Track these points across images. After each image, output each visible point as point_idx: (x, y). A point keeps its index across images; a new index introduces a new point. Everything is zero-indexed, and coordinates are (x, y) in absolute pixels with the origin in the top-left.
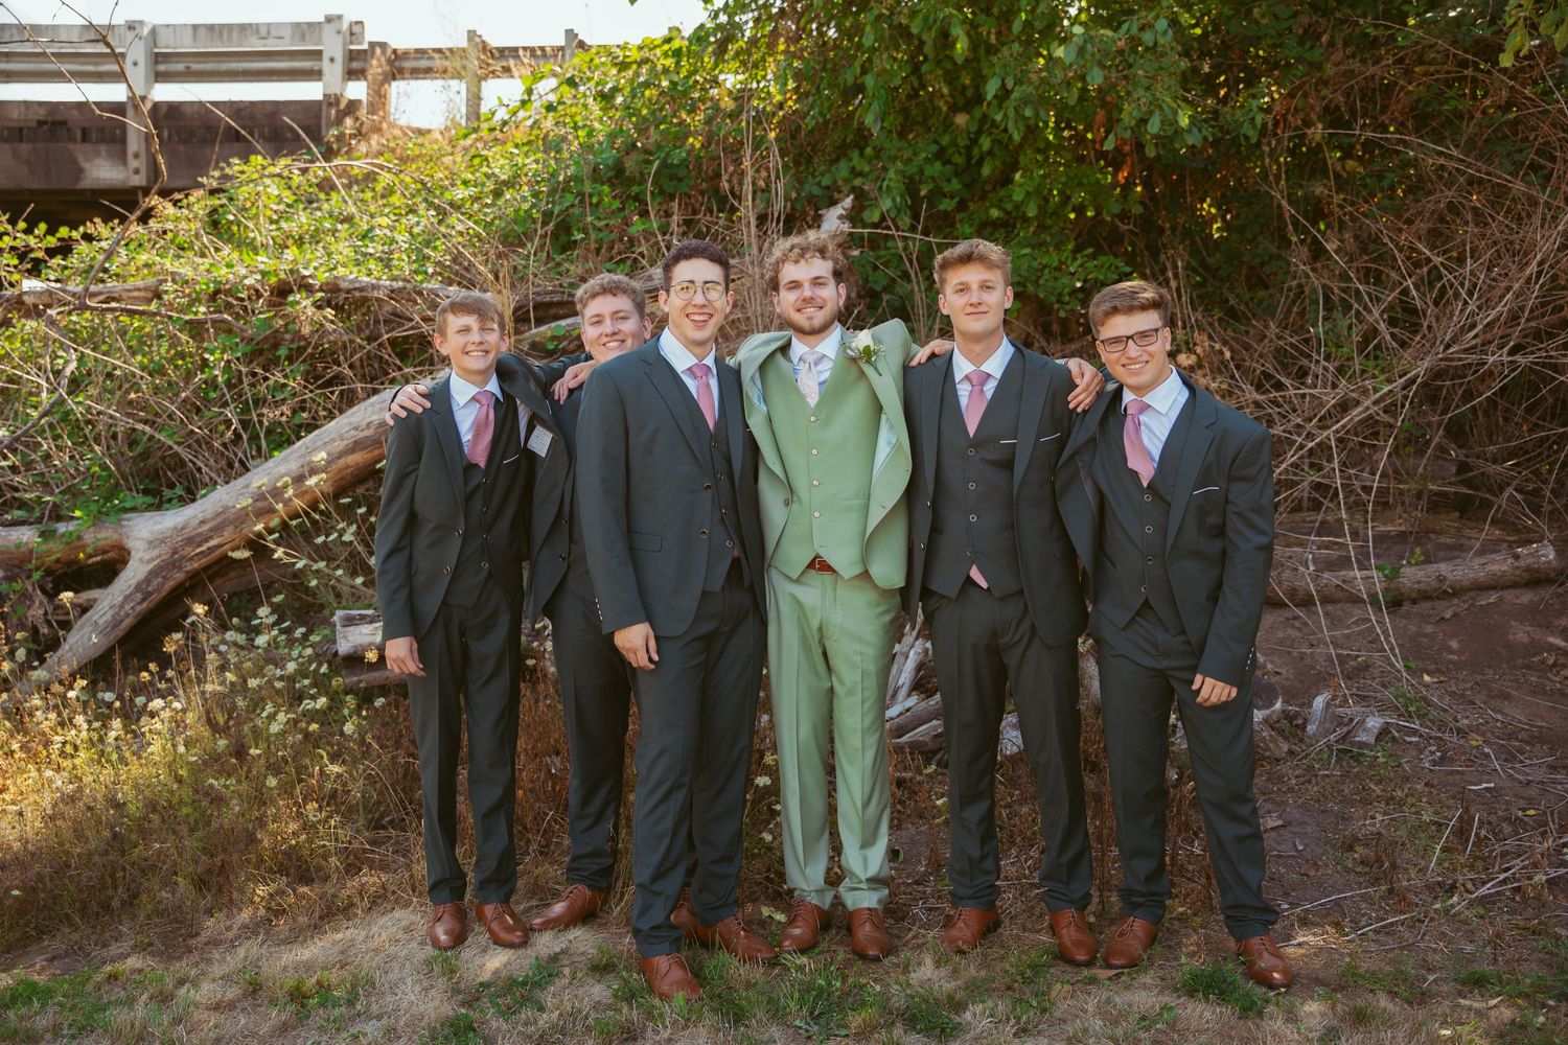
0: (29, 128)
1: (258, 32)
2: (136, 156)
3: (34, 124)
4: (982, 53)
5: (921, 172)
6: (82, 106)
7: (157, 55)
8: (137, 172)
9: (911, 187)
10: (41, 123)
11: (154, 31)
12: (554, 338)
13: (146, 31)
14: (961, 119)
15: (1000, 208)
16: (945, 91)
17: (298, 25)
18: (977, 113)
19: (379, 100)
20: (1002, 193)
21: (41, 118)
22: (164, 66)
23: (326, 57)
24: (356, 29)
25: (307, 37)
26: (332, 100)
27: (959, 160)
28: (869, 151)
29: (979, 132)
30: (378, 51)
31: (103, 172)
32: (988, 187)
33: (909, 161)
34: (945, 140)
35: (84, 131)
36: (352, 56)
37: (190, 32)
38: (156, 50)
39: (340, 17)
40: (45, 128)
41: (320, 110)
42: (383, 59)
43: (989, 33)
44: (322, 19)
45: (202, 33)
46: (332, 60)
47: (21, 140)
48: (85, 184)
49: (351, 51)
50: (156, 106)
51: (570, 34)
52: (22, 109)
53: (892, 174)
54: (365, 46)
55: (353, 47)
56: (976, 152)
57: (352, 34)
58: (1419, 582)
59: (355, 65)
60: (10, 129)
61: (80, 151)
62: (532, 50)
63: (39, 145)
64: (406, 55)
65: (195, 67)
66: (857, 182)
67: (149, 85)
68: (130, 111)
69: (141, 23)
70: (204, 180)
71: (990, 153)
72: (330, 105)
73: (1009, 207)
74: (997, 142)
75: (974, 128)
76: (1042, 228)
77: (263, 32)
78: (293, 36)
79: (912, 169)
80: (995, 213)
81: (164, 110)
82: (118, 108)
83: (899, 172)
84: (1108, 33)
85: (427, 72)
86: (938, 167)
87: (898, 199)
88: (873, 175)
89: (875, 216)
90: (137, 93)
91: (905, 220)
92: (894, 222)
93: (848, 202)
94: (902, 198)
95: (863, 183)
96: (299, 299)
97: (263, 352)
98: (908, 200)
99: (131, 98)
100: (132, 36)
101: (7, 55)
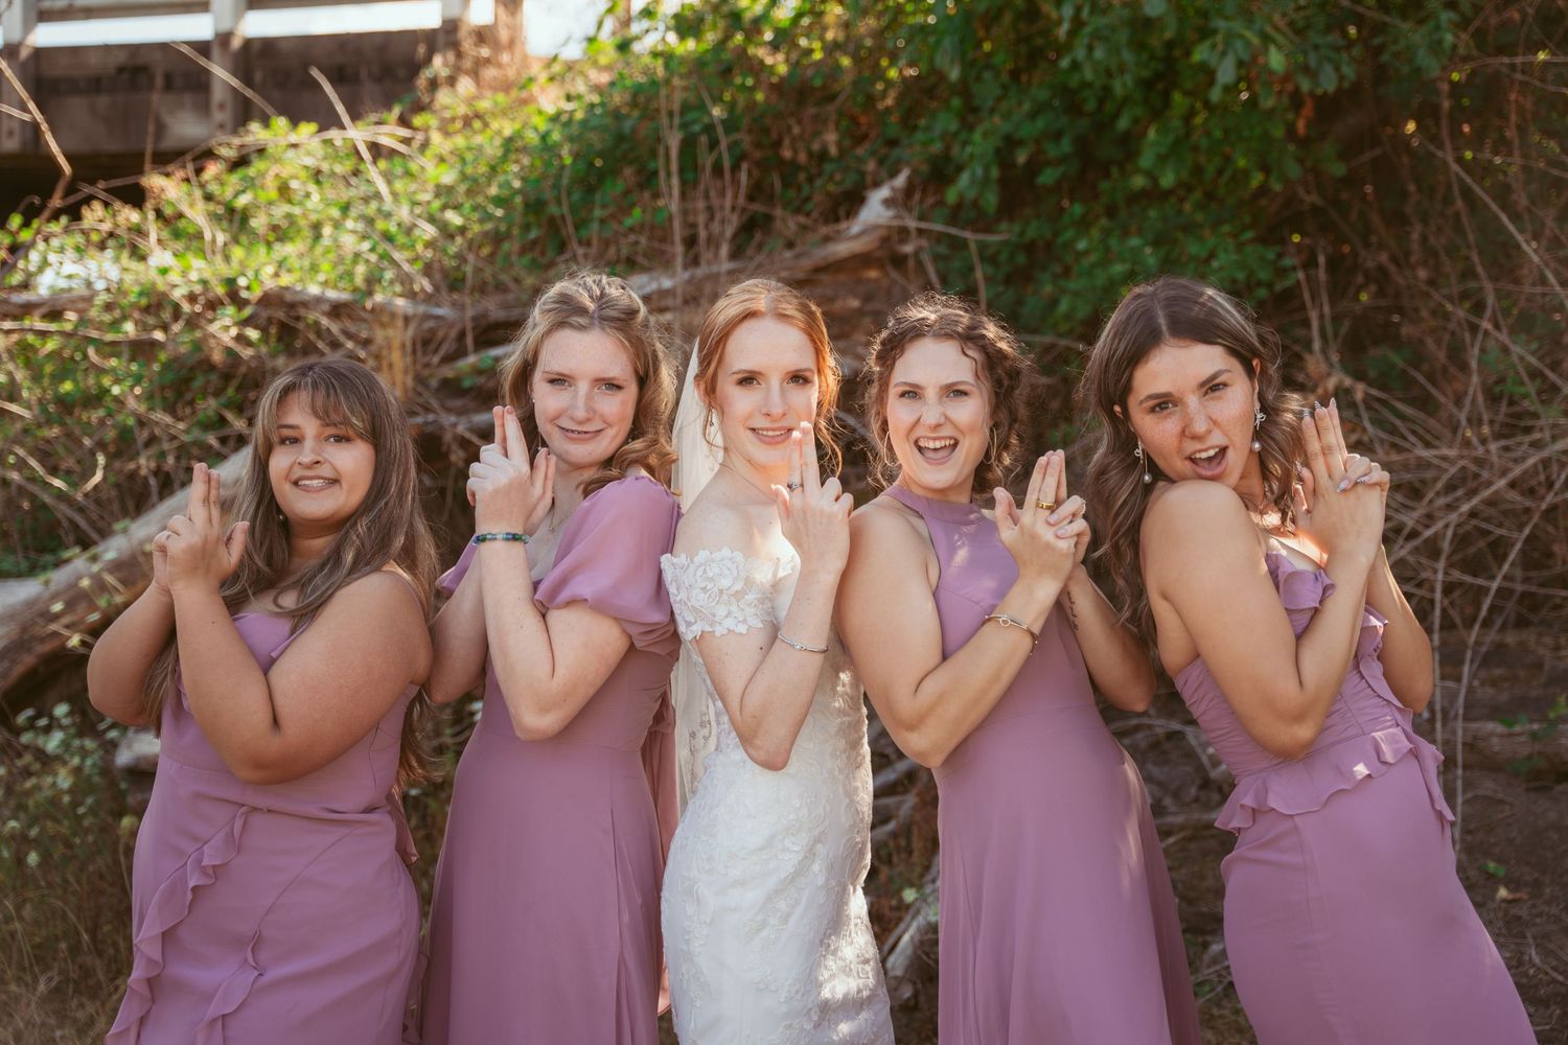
0: (108, 77)
3: (113, 72)
6: (164, 47)
8: (222, 126)
12: (478, 371)
21: (121, 63)
26: (450, 28)
35: (166, 77)
40: (125, 76)
47: (99, 92)
50: (248, 43)
52: (101, 54)
60: (87, 79)
61: (164, 102)
67: (239, 15)
68: (216, 52)
72: (448, 33)
79: (1010, 127)
81: (256, 47)
82: (203, 48)
86: (1040, 123)
87: (979, 171)
88: (963, 135)
89: (951, 196)
90: (225, 26)
91: (991, 200)
92: (975, 204)
93: (901, 180)
94: (987, 169)
95: (948, 148)
96: (228, 314)
97: (188, 380)
98: (995, 173)
99: (217, 35)
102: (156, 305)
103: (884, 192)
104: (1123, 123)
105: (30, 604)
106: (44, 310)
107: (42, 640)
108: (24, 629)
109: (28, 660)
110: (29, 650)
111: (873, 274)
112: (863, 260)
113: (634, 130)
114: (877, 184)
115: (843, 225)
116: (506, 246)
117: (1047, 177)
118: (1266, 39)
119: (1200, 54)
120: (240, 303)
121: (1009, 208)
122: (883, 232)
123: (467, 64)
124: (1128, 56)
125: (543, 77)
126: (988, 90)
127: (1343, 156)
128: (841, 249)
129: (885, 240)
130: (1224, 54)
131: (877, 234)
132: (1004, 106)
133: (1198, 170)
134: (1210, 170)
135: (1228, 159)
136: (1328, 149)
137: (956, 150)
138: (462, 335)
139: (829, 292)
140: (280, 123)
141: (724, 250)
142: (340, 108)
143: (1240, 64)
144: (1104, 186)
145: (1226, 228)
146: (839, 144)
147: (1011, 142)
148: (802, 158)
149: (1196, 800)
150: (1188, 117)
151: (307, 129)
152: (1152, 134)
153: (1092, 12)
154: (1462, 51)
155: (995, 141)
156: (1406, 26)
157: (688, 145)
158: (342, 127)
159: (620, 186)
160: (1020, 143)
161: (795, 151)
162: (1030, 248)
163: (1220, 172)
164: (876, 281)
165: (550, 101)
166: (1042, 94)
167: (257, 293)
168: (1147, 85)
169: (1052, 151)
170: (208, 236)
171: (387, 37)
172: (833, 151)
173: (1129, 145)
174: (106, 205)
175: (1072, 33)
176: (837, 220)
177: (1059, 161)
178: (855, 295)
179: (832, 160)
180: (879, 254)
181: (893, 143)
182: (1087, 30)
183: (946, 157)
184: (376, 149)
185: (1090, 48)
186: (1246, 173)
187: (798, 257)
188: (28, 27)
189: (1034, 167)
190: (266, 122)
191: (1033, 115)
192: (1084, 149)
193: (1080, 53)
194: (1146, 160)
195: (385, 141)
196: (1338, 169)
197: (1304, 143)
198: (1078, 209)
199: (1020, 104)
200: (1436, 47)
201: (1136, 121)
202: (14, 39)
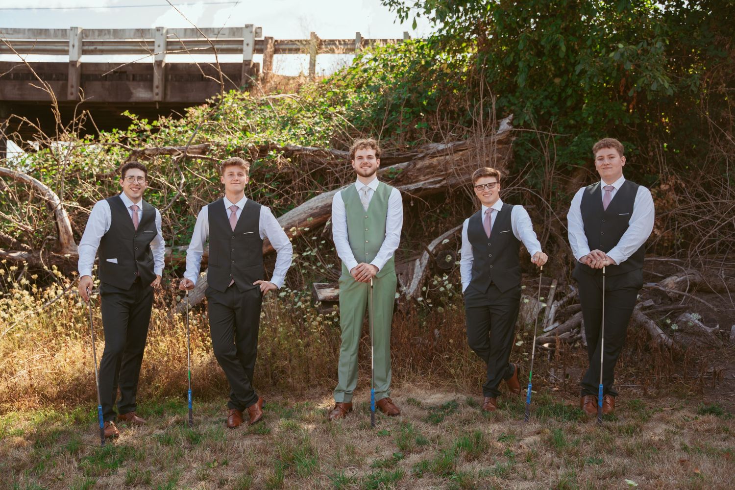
0: (111, 76)
1: (213, 32)
2: (157, 87)
3: (112, 73)
4: (570, 52)
5: (541, 103)
7: (168, 42)
8: (157, 94)
9: (537, 110)
10: (115, 72)
11: (167, 32)
13: (164, 31)
14: (557, 81)
15: (574, 120)
16: (553, 69)
17: (232, 29)
18: (565, 78)
19: (268, 63)
20: (576, 113)
21: (115, 70)
22: (171, 46)
23: (245, 43)
24: (258, 31)
25: (236, 34)
26: (247, 63)
27: (555, 98)
28: (518, 94)
29: (567, 85)
30: (270, 41)
31: (141, 94)
32: (568, 110)
33: (535, 99)
34: (550, 89)
35: (134, 75)
36: (256, 43)
37: (183, 31)
38: (169, 40)
39: (252, 25)
40: (117, 74)
41: (241, 67)
42: (272, 44)
43: (574, 44)
44: (244, 26)
45: (189, 32)
46: (248, 45)
47: (106, 80)
48: (133, 100)
49: (256, 41)
50: (167, 64)
51: (358, 34)
52: (108, 66)
53: (528, 104)
54: (263, 38)
55: (256, 39)
56: (563, 95)
57: (256, 33)
59: (257, 47)
60: (102, 76)
61: (131, 85)
62: (339, 41)
63: (114, 82)
64: (282, 42)
66: (513, 108)
67: (164, 54)
68: (155, 67)
69: (163, 28)
70: (208, 100)
71: (571, 96)
72: (246, 65)
73: (578, 119)
74: (574, 90)
75: (563, 84)
76: (593, 129)
77: (216, 32)
78: (230, 34)
79: (537, 102)
80: (572, 122)
81: (170, 66)
82: (150, 66)
83: (532, 104)
84: (634, 47)
90: (159, 59)
93: (511, 117)
99: (156, 61)
100: (158, 34)
101: (102, 43)
103: (506, 121)
129: (508, 136)
131: (506, 134)
180: (505, 140)
188: (79, 56)
202: (75, 59)
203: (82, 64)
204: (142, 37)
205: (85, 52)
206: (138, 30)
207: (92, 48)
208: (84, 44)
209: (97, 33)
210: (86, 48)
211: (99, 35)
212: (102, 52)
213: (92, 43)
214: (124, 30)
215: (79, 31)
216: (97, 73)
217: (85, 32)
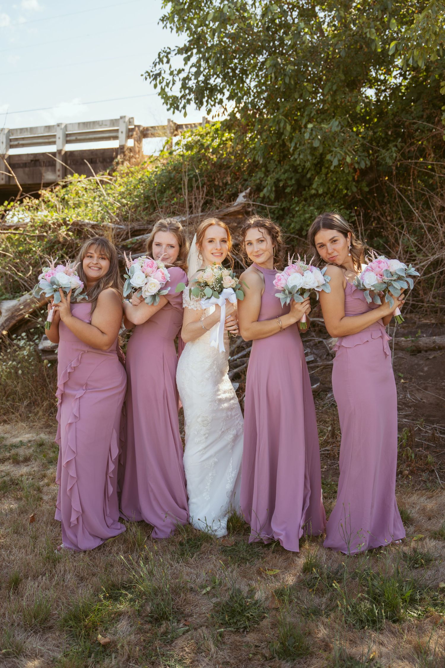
0: (29, 163)
1: (99, 124)
2: (59, 170)
3: (29, 161)
5: (281, 177)
6: (44, 154)
7: (67, 134)
8: (59, 176)
9: (276, 183)
10: (32, 161)
11: (66, 126)
12: (132, 243)
13: (63, 126)
17: (112, 120)
21: (32, 159)
22: (69, 138)
23: (120, 131)
24: (131, 120)
25: (114, 124)
26: (122, 147)
30: (137, 129)
31: (49, 176)
35: (44, 162)
37: (77, 126)
38: (67, 133)
39: (125, 117)
40: (33, 162)
41: (117, 151)
42: (138, 132)
44: (119, 118)
45: (81, 125)
46: (122, 132)
47: (26, 167)
48: (44, 181)
49: (129, 129)
50: (66, 152)
51: (204, 118)
52: (27, 157)
53: (269, 178)
54: (133, 127)
55: (129, 127)
57: (129, 122)
58: (426, 344)
60: (23, 164)
61: (43, 169)
62: (191, 125)
63: (31, 168)
64: (147, 129)
65: (79, 137)
67: (64, 145)
68: (57, 155)
69: (61, 124)
72: (122, 149)
77: (101, 123)
78: (110, 124)
80: (313, 192)
81: (68, 154)
82: (54, 154)
83: (272, 177)
85: (153, 135)
86: (286, 175)
87: (269, 188)
88: (265, 178)
89: (261, 195)
90: (60, 148)
91: (273, 196)
92: (268, 197)
93: (248, 191)
94: (271, 188)
95: (261, 181)
96: (64, 228)
97: (53, 246)
98: (274, 189)
99: (58, 150)
100: (58, 128)
101: (23, 139)
102: (44, 226)
103: (243, 194)
104: (309, 176)
105: (14, 307)
106: (14, 227)
107: (17, 316)
108: (12, 314)
109: (14, 322)
110: (14, 319)
111: (240, 216)
112: (238, 213)
113: (174, 177)
114: (241, 192)
115: (232, 203)
116: (139, 208)
117: (288, 190)
118: (346, 153)
119: (329, 157)
120: (67, 225)
121: (278, 198)
122: (243, 205)
123: (127, 158)
124: (309, 157)
125: (148, 162)
126: (272, 166)
127: (368, 185)
128: (232, 209)
129: (244, 207)
130: (335, 157)
131: (241, 206)
132: (276, 170)
133: (329, 188)
134: (332, 189)
135: (337, 186)
136: (364, 184)
137: (263, 182)
138: (127, 233)
139: (228, 221)
140: (76, 175)
141: (200, 210)
142: (93, 171)
143: (339, 161)
144: (304, 192)
145: (336, 205)
146: (231, 180)
147: (278, 180)
148: (221, 184)
149: (326, 358)
150: (327, 174)
151: (83, 176)
152: (316, 178)
153: (300, 145)
154: (398, 158)
155: (273, 180)
156: (384, 151)
157: (190, 180)
158: (93, 176)
159: (170, 192)
160: (281, 180)
161: (219, 182)
162: (283, 209)
163: (335, 189)
164: (241, 218)
165: (150, 168)
166: (287, 167)
167: (71, 222)
168: (316, 165)
169: (290, 183)
170: (58, 207)
171: (105, 150)
172: (229, 182)
173: (310, 181)
174: (30, 198)
175: (294, 150)
176: (230, 202)
177: (291, 186)
178: (236, 223)
179: (229, 185)
180: (242, 211)
181: (246, 180)
182: (298, 150)
183: (260, 184)
184: (102, 182)
185: (299, 154)
186: (342, 190)
187: (219, 212)
188: (7, 150)
189: (285, 187)
190: (72, 175)
191: (284, 173)
192: (298, 182)
193: (296, 156)
194: (314, 186)
195: (105, 180)
196: (367, 189)
197: (358, 182)
198: (296, 199)
199: (281, 170)
200: (391, 157)
201: (312, 175)
202: (4, 153)
203: (10, 157)
204: (49, 132)
205: (12, 147)
206: (46, 127)
207: (16, 143)
208: (11, 140)
209: (19, 131)
210: (12, 143)
211: (21, 133)
212: (23, 145)
213: (16, 139)
214: (37, 128)
215: (6, 131)
216: (20, 162)
217: (11, 132)
